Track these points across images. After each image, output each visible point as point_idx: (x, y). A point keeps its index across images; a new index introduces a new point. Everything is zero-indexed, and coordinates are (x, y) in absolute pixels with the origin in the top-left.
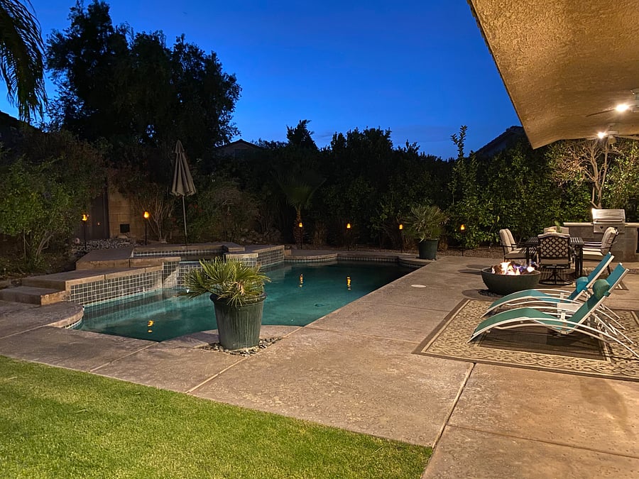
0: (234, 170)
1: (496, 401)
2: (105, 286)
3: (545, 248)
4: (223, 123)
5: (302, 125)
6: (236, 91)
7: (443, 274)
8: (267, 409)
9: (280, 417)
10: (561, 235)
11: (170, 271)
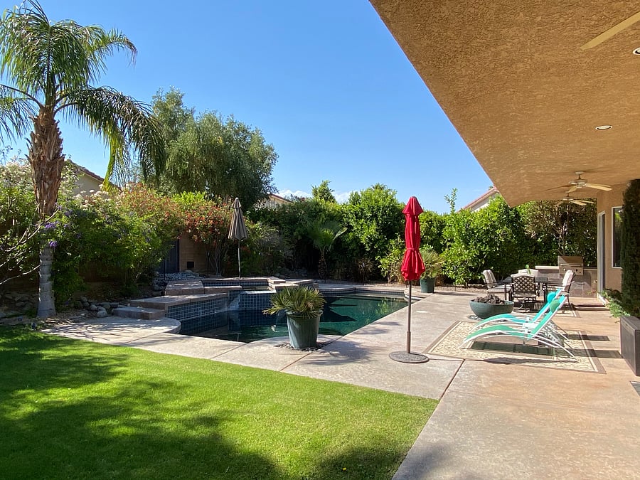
0: (273, 220)
1: (479, 379)
2: (190, 308)
3: (517, 285)
4: (266, 183)
5: (325, 184)
6: (274, 158)
7: (440, 304)
8: (333, 380)
9: (343, 384)
10: (532, 276)
11: (234, 298)
